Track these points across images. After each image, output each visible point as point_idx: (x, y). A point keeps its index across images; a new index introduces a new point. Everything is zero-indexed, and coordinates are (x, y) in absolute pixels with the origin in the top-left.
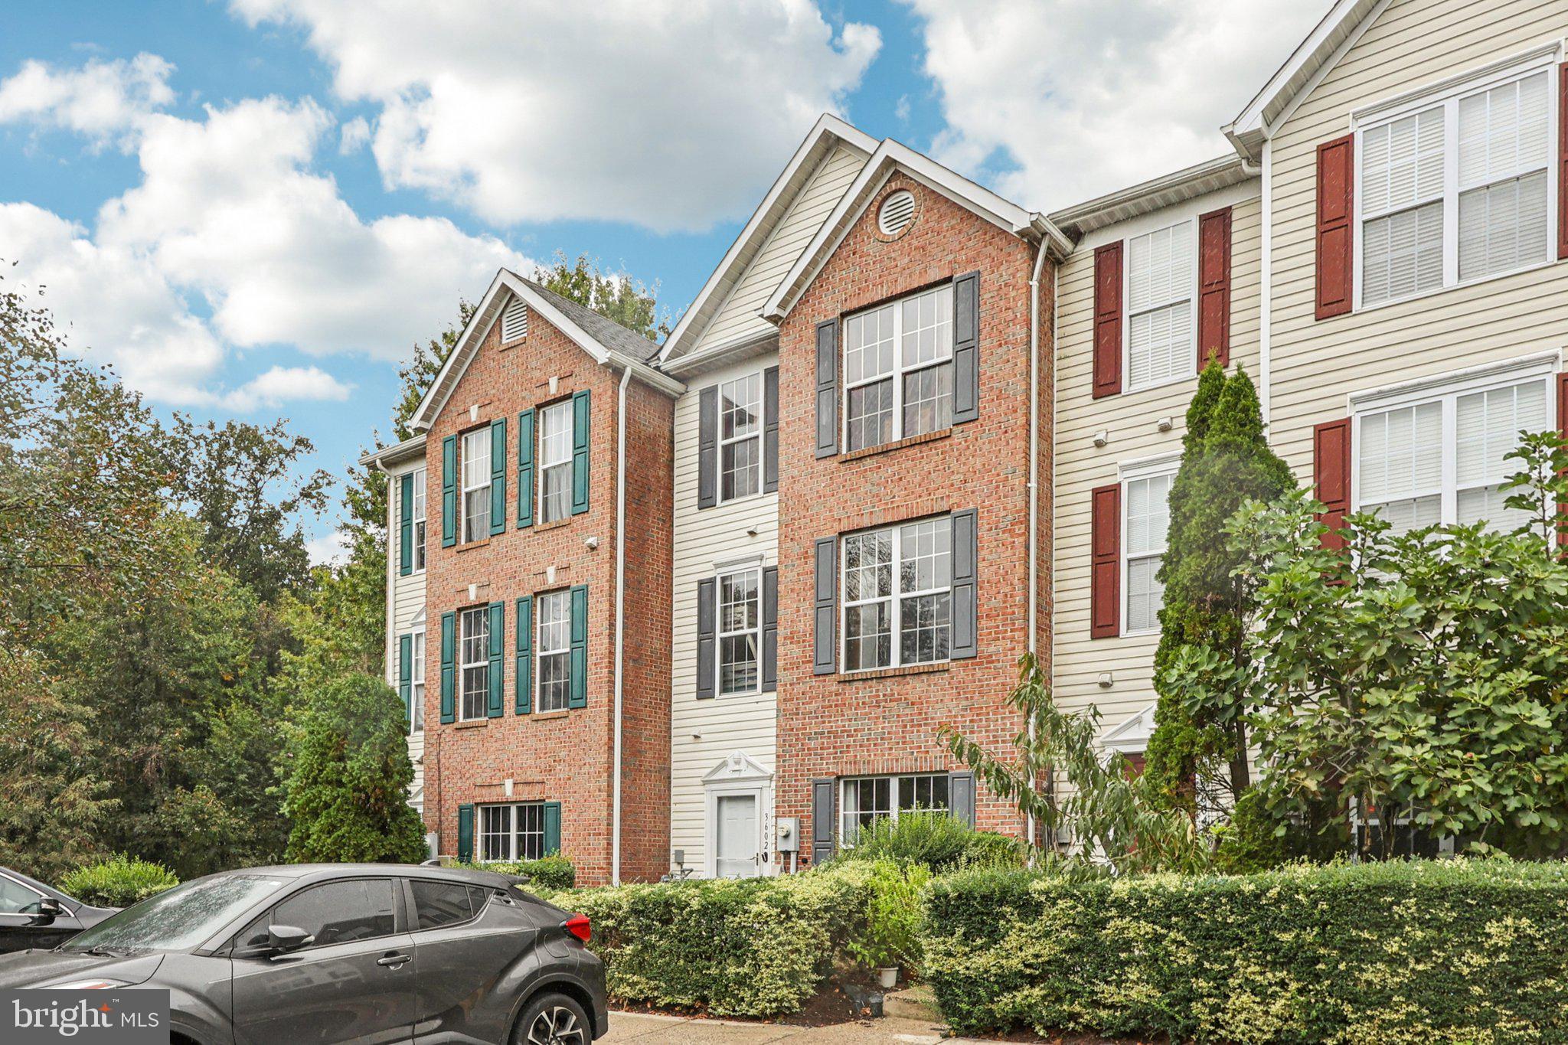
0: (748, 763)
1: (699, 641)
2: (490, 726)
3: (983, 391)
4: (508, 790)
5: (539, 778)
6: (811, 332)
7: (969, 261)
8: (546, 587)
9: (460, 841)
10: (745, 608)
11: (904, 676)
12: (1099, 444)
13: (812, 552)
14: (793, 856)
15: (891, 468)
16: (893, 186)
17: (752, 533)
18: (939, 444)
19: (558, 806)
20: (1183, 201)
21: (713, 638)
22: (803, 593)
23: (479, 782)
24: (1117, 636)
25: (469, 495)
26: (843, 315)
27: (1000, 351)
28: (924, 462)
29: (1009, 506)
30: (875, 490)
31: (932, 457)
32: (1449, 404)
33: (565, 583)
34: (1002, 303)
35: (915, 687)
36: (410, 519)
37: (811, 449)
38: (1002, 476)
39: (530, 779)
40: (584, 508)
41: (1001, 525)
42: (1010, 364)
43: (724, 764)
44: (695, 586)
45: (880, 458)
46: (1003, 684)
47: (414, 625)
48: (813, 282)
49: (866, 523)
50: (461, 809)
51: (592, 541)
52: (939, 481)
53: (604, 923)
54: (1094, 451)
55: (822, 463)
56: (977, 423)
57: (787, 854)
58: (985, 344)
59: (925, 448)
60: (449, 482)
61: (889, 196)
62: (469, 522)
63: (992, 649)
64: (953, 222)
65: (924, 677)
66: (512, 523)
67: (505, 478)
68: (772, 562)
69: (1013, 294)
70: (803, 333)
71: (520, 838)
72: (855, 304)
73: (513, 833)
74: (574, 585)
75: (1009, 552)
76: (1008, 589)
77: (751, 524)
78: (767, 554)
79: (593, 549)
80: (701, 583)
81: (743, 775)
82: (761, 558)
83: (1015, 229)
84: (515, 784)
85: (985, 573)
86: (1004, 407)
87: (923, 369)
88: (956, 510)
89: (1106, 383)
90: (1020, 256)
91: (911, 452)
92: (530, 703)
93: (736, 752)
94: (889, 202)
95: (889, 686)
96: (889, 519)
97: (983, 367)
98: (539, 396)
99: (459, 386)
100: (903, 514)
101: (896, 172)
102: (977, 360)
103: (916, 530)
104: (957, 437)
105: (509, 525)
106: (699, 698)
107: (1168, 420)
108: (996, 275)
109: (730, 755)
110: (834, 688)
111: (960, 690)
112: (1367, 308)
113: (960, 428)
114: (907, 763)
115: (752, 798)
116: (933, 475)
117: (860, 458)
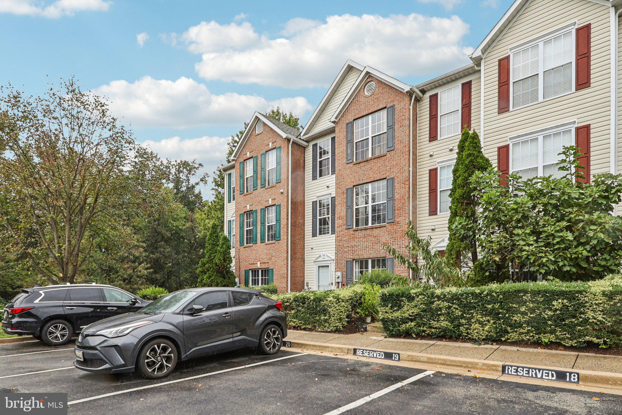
0: (327, 256)
1: (313, 219)
2: (253, 246)
3: (396, 141)
4: (259, 265)
5: (267, 261)
6: (345, 126)
7: (391, 102)
8: (269, 205)
9: (245, 280)
10: (326, 210)
11: (373, 228)
12: (431, 156)
13: (345, 192)
14: (340, 284)
15: (368, 166)
16: (369, 80)
17: (328, 187)
18: (383, 158)
19: (272, 269)
20: (457, 79)
21: (317, 219)
22: (343, 205)
23: (250, 263)
24: (437, 214)
25: (247, 178)
26: (354, 120)
27: (401, 128)
28: (378, 163)
29: (404, 176)
30: (364, 172)
31: (381, 161)
32: (541, 138)
33: (274, 204)
34: (401, 114)
35: (376, 232)
36: (231, 186)
37: (345, 161)
38: (402, 167)
39: (265, 262)
40: (280, 181)
41: (401, 182)
42: (404, 132)
43: (320, 256)
44: (312, 203)
45: (365, 163)
46: (402, 230)
47: (232, 217)
48: (345, 111)
49: (361, 182)
50: (245, 271)
51: (282, 191)
52: (383, 169)
53: (286, 304)
54: (429, 158)
55: (348, 165)
56: (394, 151)
57: (338, 283)
58: (396, 127)
59: (378, 159)
60: (241, 175)
61: (367, 83)
62: (247, 186)
63: (399, 220)
64: (387, 90)
65: (379, 229)
66: (259, 186)
67: (257, 173)
68: (334, 195)
69: (405, 111)
70: (342, 126)
71: (262, 279)
72: (357, 116)
73: (260, 278)
74: (277, 204)
75: (404, 190)
76: (403, 201)
77: (327, 184)
78: (332, 193)
79: (282, 193)
80: (313, 202)
81: (326, 259)
82: (331, 194)
83: (405, 91)
84: (260, 263)
85: (397, 196)
86: (402, 146)
87: (378, 135)
88: (388, 178)
89: (433, 137)
90: (407, 99)
91: (374, 161)
92: (265, 239)
93: (323, 253)
94: (368, 85)
95: (368, 232)
96: (368, 181)
97: (396, 134)
98: (267, 148)
99: (244, 146)
100: (372, 179)
101: (369, 76)
102: (394, 131)
103: (376, 184)
104: (388, 155)
105: (258, 187)
106: (313, 237)
107: (452, 147)
108: (400, 105)
109: (322, 254)
110: (352, 233)
111: (389, 233)
112: (514, 109)
113: (389, 152)
114: (374, 255)
115: (328, 266)
116: (381, 167)
117: (359, 163)
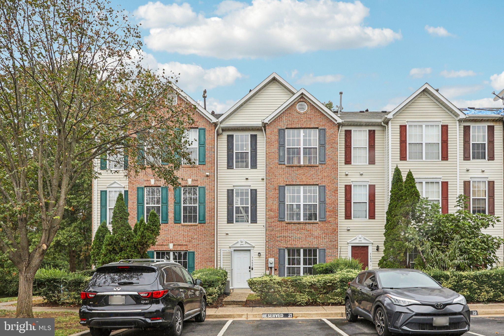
1: (228, 206)
3: (327, 157)
7: (323, 125)
8: (187, 185)
11: (305, 223)
14: (273, 269)
15: (301, 171)
16: (301, 100)
18: (315, 168)
21: (233, 206)
22: (274, 199)
24: (351, 219)
26: (286, 128)
27: (331, 149)
29: (334, 186)
30: (297, 176)
31: (312, 171)
32: (424, 183)
33: (195, 185)
34: (332, 138)
37: (277, 161)
38: (332, 179)
41: (332, 191)
42: (334, 153)
44: (226, 191)
45: (298, 168)
47: (108, 187)
48: (277, 117)
49: (294, 183)
52: (315, 177)
54: (345, 176)
55: (280, 165)
56: (325, 165)
57: (271, 268)
58: (327, 146)
59: (311, 168)
63: (329, 219)
64: (318, 114)
69: (334, 136)
70: (274, 130)
72: (290, 127)
75: (334, 197)
76: (334, 206)
77: (247, 176)
80: (228, 190)
82: (250, 186)
85: (328, 201)
86: (332, 162)
87: (313, 148)
88: (320, 185)
89: (348, 161)
90: (336, 128)
91: (307, 168)
96: (301, 184)
97: (327, 152)
100: (305, 183)
101: (302, 97)
102: (325, 149)
103: (308, 188)
104: (320, 167)
108: (330, 131)
112: (410, 160)
113: (321, 165)
116: (313, 175)
117: (292, 167)
